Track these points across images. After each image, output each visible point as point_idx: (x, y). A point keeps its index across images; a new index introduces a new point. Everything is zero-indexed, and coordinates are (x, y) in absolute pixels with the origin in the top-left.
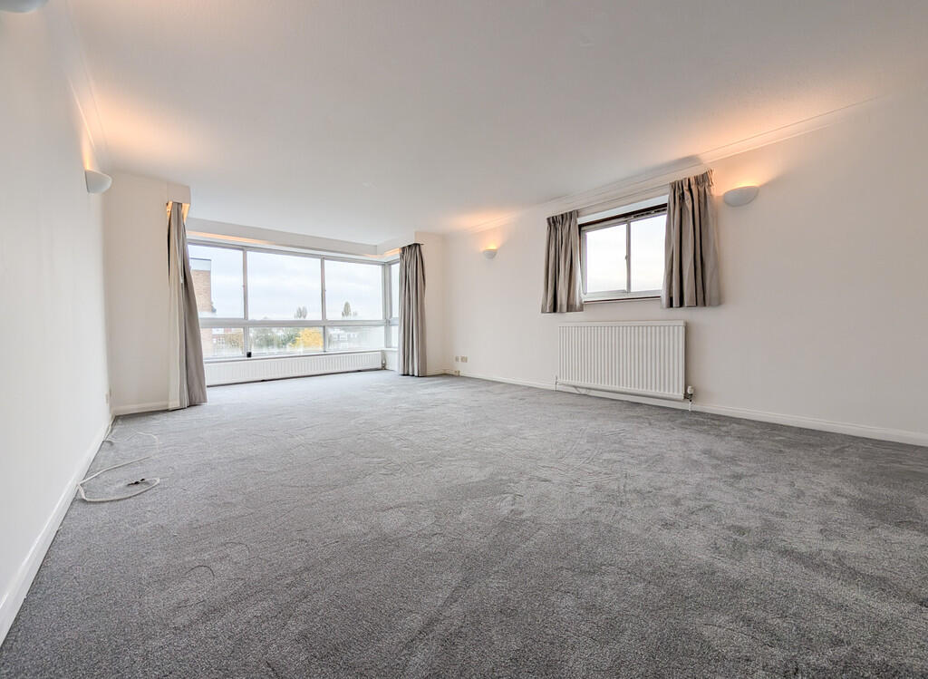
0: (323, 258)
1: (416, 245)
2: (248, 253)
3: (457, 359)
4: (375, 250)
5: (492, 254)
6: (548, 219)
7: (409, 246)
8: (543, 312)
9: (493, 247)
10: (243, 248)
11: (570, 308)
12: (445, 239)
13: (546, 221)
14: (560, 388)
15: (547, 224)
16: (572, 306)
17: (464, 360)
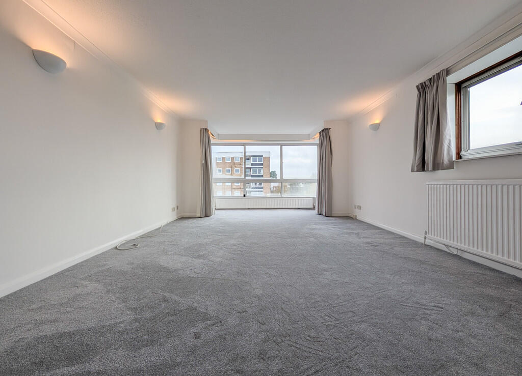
0: (282, 145)
1: (325, 129)
2: (246, 147)
3: (355, 207)
4: (308, 136)
5: (376, 127)
6: (417, 87)
7: (323, 131)
8: (412, 171)
9: (377, 121)
10: (244, 145)
11: (437, 166)
12: (350, 122)
13: (416, 88)
14: (428, 242)
15: (417, 92)
16: (438, 164)
17: (360, 208)
